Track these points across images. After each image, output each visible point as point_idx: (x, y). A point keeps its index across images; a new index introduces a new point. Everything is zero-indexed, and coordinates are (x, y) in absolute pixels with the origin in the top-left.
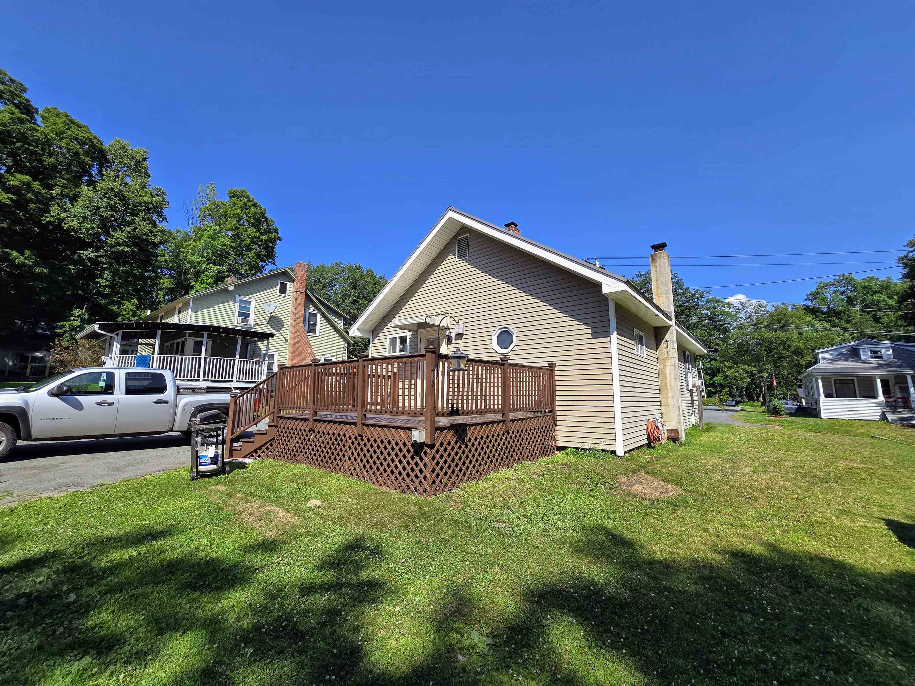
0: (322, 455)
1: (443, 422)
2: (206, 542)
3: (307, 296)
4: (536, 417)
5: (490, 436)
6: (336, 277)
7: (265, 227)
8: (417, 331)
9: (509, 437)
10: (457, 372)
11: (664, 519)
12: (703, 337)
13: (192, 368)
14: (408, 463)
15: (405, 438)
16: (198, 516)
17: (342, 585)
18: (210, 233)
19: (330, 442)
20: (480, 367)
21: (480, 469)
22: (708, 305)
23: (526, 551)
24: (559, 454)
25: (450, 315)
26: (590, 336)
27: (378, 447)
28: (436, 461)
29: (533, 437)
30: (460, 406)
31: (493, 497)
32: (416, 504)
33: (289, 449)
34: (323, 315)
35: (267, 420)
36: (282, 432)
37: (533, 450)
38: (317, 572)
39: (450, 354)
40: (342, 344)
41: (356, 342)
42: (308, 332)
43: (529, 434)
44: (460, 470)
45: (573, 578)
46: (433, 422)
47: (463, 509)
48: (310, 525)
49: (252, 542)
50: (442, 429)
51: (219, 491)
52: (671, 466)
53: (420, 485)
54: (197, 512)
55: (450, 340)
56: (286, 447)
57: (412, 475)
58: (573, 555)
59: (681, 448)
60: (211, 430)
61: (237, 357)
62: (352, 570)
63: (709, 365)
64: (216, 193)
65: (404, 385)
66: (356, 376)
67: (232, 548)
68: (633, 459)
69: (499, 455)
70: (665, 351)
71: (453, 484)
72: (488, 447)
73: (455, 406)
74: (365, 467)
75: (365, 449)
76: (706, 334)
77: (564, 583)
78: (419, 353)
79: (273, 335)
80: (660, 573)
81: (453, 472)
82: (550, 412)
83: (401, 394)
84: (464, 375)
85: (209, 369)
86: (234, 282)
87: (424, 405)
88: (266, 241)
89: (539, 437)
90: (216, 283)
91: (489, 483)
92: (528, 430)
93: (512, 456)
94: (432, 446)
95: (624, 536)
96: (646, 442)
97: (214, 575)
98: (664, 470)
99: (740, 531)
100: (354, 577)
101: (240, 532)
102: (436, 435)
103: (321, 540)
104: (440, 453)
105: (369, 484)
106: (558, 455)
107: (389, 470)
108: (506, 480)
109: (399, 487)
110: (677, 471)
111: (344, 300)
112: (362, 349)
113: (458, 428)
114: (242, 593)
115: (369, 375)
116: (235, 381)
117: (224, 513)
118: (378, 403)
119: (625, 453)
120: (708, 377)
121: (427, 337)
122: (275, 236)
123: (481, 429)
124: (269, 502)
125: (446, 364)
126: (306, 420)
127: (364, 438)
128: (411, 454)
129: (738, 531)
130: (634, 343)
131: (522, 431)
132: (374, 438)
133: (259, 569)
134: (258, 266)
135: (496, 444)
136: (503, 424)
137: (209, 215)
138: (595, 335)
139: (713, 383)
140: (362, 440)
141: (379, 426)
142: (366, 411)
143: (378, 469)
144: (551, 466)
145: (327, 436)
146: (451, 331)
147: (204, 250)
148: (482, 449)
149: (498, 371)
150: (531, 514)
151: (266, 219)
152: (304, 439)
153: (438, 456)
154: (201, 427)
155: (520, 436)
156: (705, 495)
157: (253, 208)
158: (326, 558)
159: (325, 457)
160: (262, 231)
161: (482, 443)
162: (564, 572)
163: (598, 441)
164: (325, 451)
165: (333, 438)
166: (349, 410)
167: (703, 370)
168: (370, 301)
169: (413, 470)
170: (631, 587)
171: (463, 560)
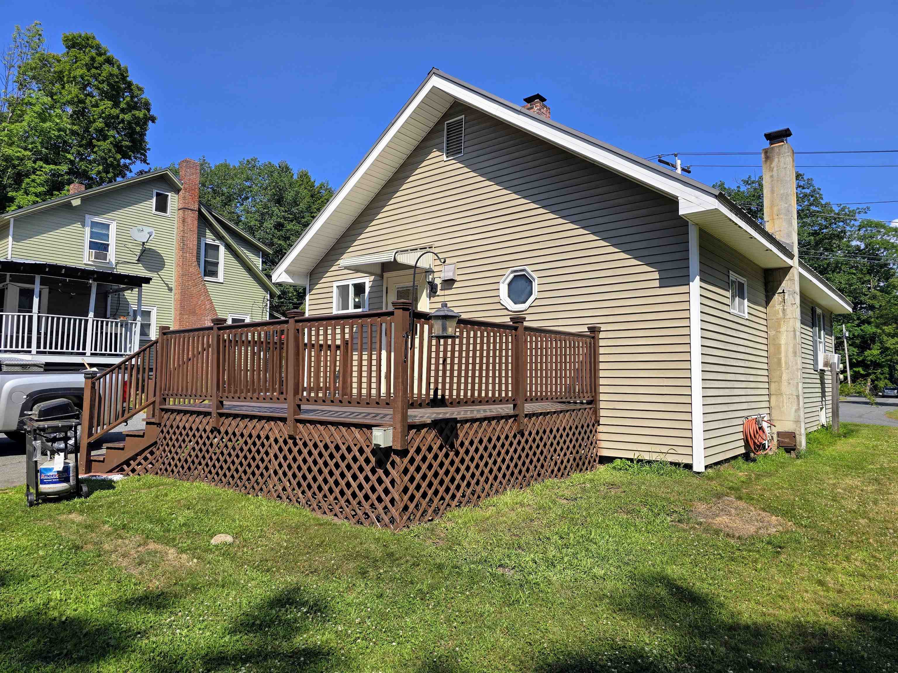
0: (233, 468)
1: (422, 417)
2: (58, 596)
3: (201, 215)
4: (568, 411)
5: (494, 439)
6: (248, 184)
7: (128, 99)
8: (382, 277)
9: (523, 441)
10: (442, 341)
11: (759, 566)
12: (851, 285)
13: (18, 332)
14: (367, 479)
15: (362, 440)
16: (43, 557)
17: (266, 655)
18: (37, 108)
19: (245, 448)
20: (479, 333)
21: (479, 489)
22: (862, 232)
23: (545, 609)
24: (602, 468)
25: (433, 250)
26: (657, 283)
27: (321, 455)
28: (409, 475)
29: (562, 441)
30: (447, 393)
31: (496, 530)
32: (378, 540)
33: (180, 460)
34: (228, 247)
35: (142, 415)
36: (168, 432)
37: (562, 462)
38: (228, 637)
39: (433, 311)
40: (261, 295)
41: (284, 293)
42: (205, 276)
43: (555, 437)
44: (447, 490)
45: (612, 648)
46: (405, 416)
47: (450, 548)
48: (217, 571)
49: (129, 595)
50: (419, 427)
51: (73, 522)
52: (779, 488)
53: (386, 513)
54: (41, 553)
55: (433, 290)
56: (175, 456)
57: (373, 497)
58: (615, 615)
59: (799, 462)
60: (56, 429)
61: (91, 315)
62: (281, 634)
63: (857, 331)
64: (45, 40)
65: (361, 360)
66: (285, 346)
67: (99, 604)
68: (718, 476)
69: (508, 467)
70: (779, 307)
71: (436, 511)
72: (490, 456)
73: (440, 392)
74: (299, 485)
75: (300, 459)
76: (855, 281)
77: (598, 654)
78: (384, 310)
79: (147, 280)
80: (745, 642)
81: (436, 493)
82: (589, 403)
83: (355, 374)
84: (453, 345)
85: (46, 334)
86: (80, 193)
87: (392, 391)
88: (129, 123)
89: (571, 441)
90: (50, 193)
91: (492, 510)
92: (555, 430)
93: (528, 470)
94: (403, 453)
95: (695, 589)
96: (743, 451)
97: (74, 641)
98: (767, 494)
99: (875, 585)
100: (284, 643)
101: (110, 580)
102: (409, 437)
103: (234, 593)
104: (416, 464)
105: (307, 511)
106: (600, 470)
107: (337, 490)
108: (518, 506)
109: (353, 516)
110: (789, 496)
111: (262, 223)
112: (294, 304)
113: (444, 426)
114: (118, 666)
115: (306, 345)
116: (88, 354)
117: (82, 556)
118: (319, 389)
119: (706, 467)
120: (856, 350)
121: (398, 286)
122: (145, 115)
123: (480, 427)
124: (152, 538)
125: (426, 327)
126: (207, 414)
127: (298, 441)
128: (371, 465)
129: (872, 585)
130: (728, 294)
131: (544, 432)
132: (313, 442)
133: (143, 634)
134: (119, 165)
135: (503, 452)
136: (515, 420)
137: (34, 78)
138: (664, 282)
139: (864, 360)
140: (295, 444)
141: (322, 423)
142: (300, 400)
143: (320, 488)
144: (588, 485)
145: (240, 438)
146: (436, 275)
147: (27, 137)
148: (481, 458)
149: (507, 339)
150: (554, 556)
151: (130, 84)
152: (204, 444)
153: (412, 469)
154: (42, 424)
155: (541, 439)
156: (828, 532)
157: (106, 67)
158: (242, 617)
159: (237, 471)
160: (123, 105)
161: (481, 448)
162: (600, 639)
163: (665, 449)
164: (237, 461)
165: (250, 442)
166: (275, 399)
167: (848, 338)
168: (306, 225)
169: (373, 489)
170: (699, 661)
171: (448, 620)
